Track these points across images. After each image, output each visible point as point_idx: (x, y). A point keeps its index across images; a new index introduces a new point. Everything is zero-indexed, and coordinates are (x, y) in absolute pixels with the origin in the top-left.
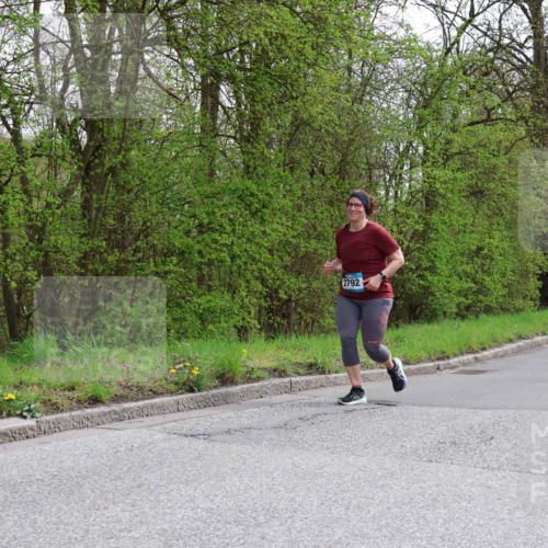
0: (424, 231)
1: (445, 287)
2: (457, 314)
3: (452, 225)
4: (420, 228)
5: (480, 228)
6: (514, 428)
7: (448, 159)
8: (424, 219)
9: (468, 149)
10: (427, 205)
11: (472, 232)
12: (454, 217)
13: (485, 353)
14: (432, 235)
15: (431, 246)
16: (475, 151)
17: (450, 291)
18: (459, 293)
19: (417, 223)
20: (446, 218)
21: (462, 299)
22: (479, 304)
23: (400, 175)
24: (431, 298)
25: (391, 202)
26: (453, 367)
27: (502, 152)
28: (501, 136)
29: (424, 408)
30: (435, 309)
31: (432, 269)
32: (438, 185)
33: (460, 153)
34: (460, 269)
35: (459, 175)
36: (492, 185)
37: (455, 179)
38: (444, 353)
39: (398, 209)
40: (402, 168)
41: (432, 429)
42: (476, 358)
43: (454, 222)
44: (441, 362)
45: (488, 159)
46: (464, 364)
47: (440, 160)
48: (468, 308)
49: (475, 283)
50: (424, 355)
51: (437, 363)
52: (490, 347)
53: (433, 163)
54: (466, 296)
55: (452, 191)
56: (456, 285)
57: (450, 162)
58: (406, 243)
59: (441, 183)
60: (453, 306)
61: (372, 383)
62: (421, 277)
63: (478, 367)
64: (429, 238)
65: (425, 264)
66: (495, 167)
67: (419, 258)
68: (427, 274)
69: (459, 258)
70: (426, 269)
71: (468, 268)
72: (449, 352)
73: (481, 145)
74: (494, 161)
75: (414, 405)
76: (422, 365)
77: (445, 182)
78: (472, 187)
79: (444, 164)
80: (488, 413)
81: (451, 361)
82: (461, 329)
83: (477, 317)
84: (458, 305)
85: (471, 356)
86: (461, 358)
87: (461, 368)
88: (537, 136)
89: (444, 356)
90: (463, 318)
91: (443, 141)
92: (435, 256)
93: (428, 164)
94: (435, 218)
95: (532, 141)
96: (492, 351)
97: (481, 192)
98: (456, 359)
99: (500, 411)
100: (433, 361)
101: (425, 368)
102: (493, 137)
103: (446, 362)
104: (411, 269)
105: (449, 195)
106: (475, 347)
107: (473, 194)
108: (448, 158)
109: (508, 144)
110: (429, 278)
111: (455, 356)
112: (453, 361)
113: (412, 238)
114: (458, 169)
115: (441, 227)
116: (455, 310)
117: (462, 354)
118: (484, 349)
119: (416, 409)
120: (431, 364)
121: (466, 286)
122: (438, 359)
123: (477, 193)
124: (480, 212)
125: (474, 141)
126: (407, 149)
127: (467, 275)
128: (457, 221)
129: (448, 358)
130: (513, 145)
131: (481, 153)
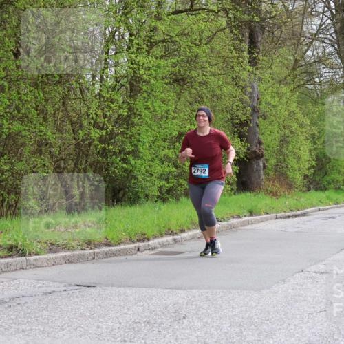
0: (127, 116)
1: (147, 171)
2: (159, 197)
3: (155, 111)
4: (124, 112)
5: (181, 115)
6: (205, 306)
7: (152, 47)
8: (129, 104)
9: (171, 37)
10: (131, 91)
11: (174, 118)
12: (158, 103)
13: (184, 235)
14: (136, 120)
15: (134, 130)
16: (178, 39)
17: (152, 175)
18: (161, 177)
19: (121, 107)
20: (149, 104)
21: (164, 183)
22: (179, 188)
23: (106, 60)
24: (133, 181)
25: (97, 86)
26: (152, 249)
27: (204, 42)
28: (203, 25)
29: (122, 290)
30: (137, 192)
31: (135, 153)
32: (142, 72)
33: (164, 41)
34: (162, 153)
35: (162, 62)
36: (194, 73)
37: (158, 67)
38: (144, 234)
39: (103, 93)
40: (107, 53)
41: (128, 309)
42: (175, 240)
43: (157, 109)
44: (141, 244)
45: (190, 47)
46: (163, 245)
47: (145, 46)
48: (169, 191)
49: (176, 167)
50: (125, 236)
51: (137, 244)
52: (189, 229)
53: (138, 49)
54: (167, 180)
55: (155, 77)
56: (158, 169)
57: (154, 49)
58: (111, 127)
59: (145, 69)
60: (155, 188)
61: (74, 265)
62: (125, 160)
63: (177, 248)
64: (133, 123)
65: (129, 148)
66: (197, 56)
67: (123, 142)
68: (130, 158)
69: (160, 142)
70: (129, 153)
71: (170, 153)
72: (149, 233)
73: (183, 34)
74: (195, 50)
75: (113, 286)
76: (122, 247)
77: (149, 69)
78: (175, 75)
79: (148, 51)
80: (182, 293)
81: (150, 243)
82: (161, 212)
83: (178, 200)
84: (160, 188)
85: (170, 238)
86: (160, 240)
87: (160, 250)
88: (237, 27)
89: (144, 238)
90: (164, 200)
91: (148, 28)
92: (138, 141)
93: (132, 50)
94: (139, 104)
95: (232, 32)
96: (190, 233)
97: (183, 80)
98: (156, 241)
99: (194, 291)
100: (133, 242)
101: (125, 249)
102: (195, 27)
103: (146, 243)
104: (115, 153)
105: (153, 81)
106: (174, 228)
107: (176, 81)
108: (152, 45)
109: (210, 34)
110: (133, 162)
111: (155, 237)
112: (153, 243)
113: (116, 122)
114: (162, 57)
115: (144, 112)
116: (156, 193)
117: (162, 235)
118: (182, 231)
119: (114, 290)
120: (132, 246)
121: (167, 170)
122: (139, 241)
123: (179, 80)
124: (183, 99)
125: (177, 29)
126: (113, 35)
127: (168, 159)
128: (160, 107)
129: (148, 240)
130: (214, 35)
131: (184, 42)
